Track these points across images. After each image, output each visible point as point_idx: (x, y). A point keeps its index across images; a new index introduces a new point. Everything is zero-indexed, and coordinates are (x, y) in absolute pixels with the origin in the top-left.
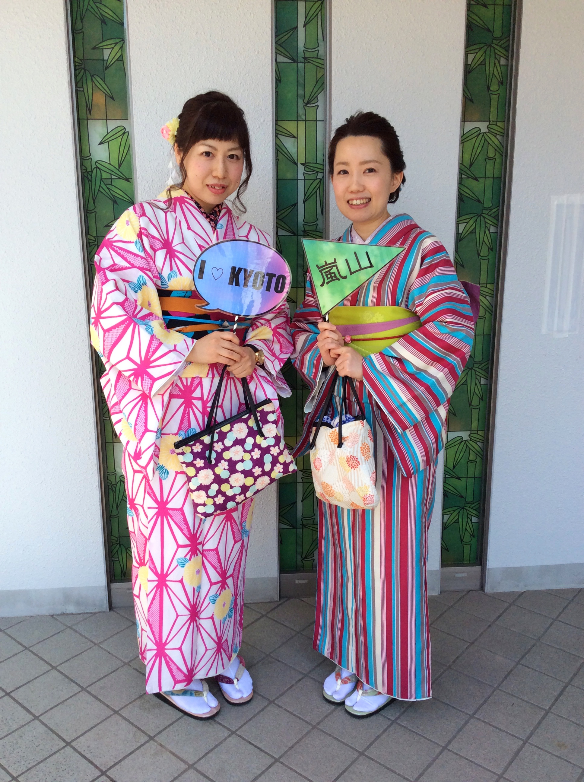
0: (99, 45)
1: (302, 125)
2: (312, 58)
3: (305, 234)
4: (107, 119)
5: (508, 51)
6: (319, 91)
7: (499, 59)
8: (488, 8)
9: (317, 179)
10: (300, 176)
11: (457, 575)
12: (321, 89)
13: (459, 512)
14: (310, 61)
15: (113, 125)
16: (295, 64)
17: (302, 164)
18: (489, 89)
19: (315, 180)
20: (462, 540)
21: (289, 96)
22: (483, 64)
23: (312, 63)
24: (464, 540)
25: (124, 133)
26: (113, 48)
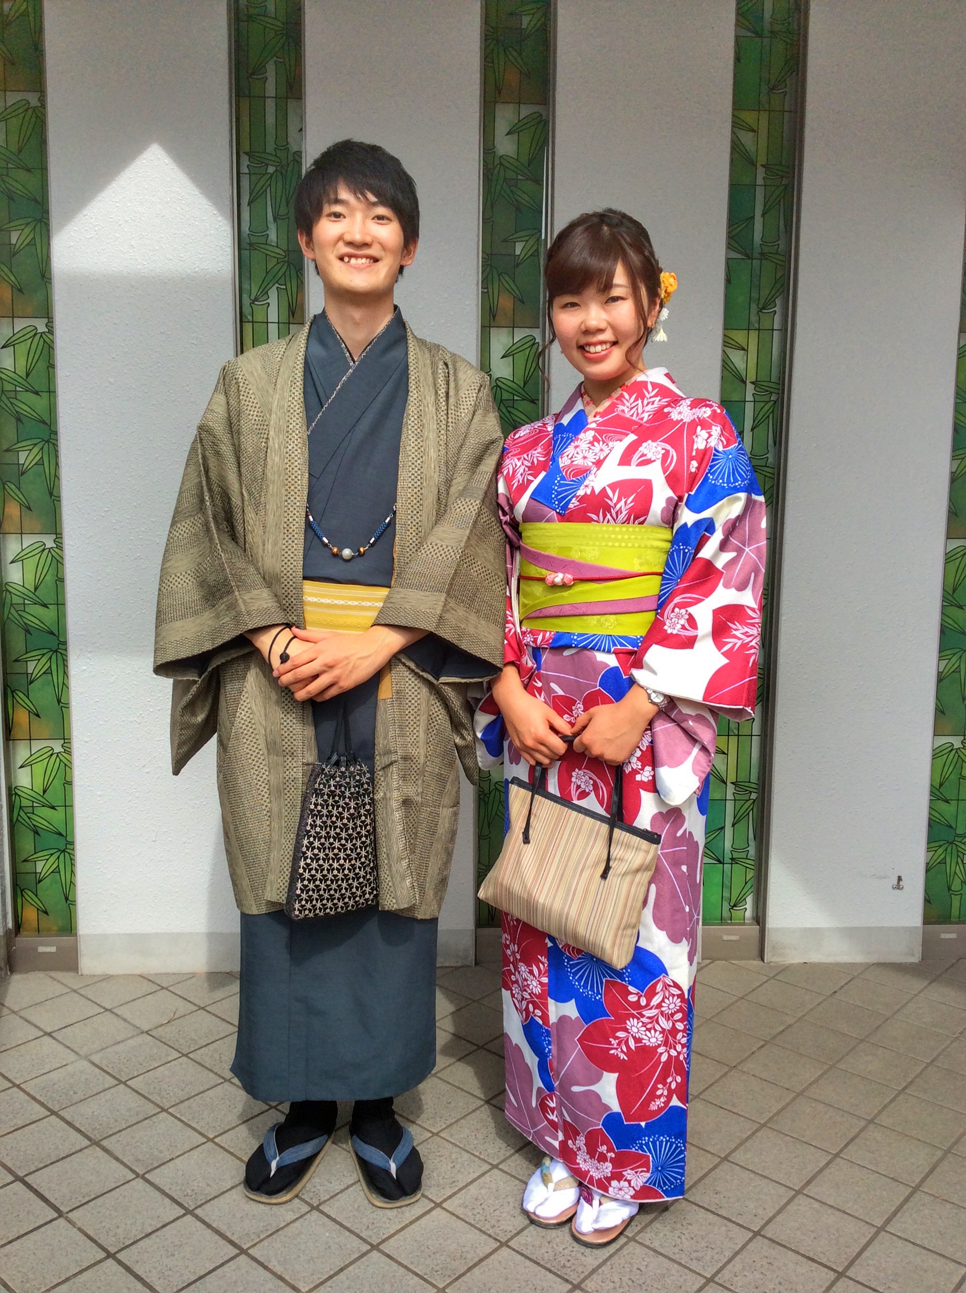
0: (511, 238)
1: (754, 335)
4: (513, 327)
6: (778, 294)
10: (749, 397)
11: (943, 936)
13: (946, 850)
15: (520, 334)
16: (750, 262)
17: (752, 383)
20: (949, 889)
21: (741, 299)
23: (770, 260)
24: (952, 889)
25: (534, 344)
26: (527, 241)
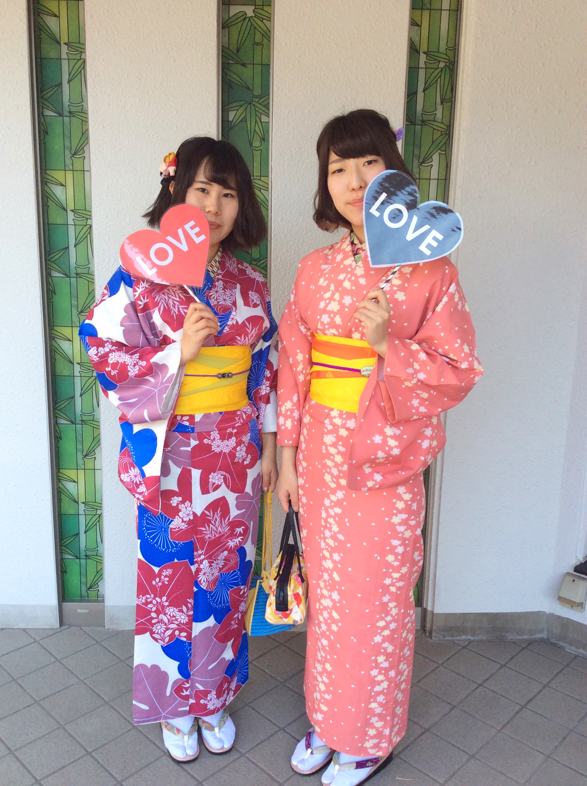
1: (69, 174)
2: (77, 112)
3: (78, 276)
5: (268, 109)
6: (84, 144)
7: (259, 116)
8: (246, 67)
9: (87, 225)
10: (71, 222)
12: (86, 142)
14: (76, 116)
16: (62, 118)
17: (72, 211)
18: (251, 145)
19: (85, 226)
21: (56, 147)
22: (244, 120)
23: (77, 117)
